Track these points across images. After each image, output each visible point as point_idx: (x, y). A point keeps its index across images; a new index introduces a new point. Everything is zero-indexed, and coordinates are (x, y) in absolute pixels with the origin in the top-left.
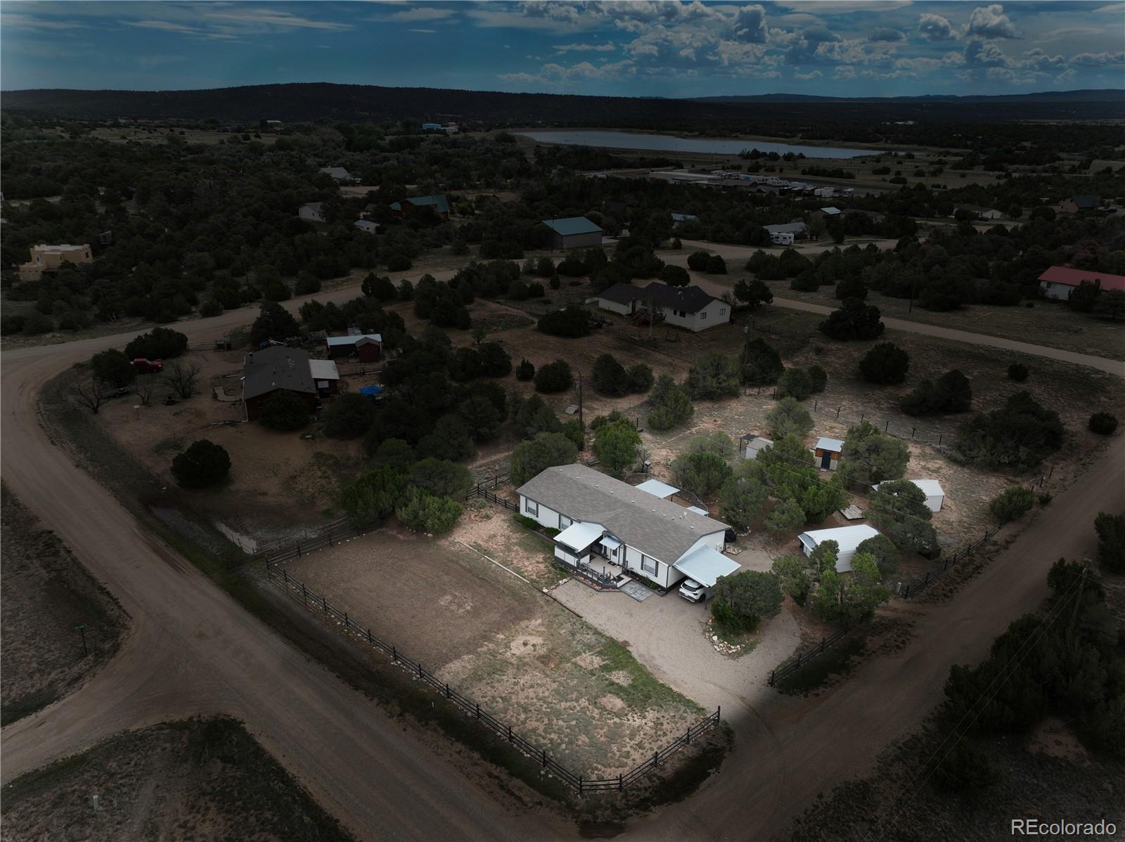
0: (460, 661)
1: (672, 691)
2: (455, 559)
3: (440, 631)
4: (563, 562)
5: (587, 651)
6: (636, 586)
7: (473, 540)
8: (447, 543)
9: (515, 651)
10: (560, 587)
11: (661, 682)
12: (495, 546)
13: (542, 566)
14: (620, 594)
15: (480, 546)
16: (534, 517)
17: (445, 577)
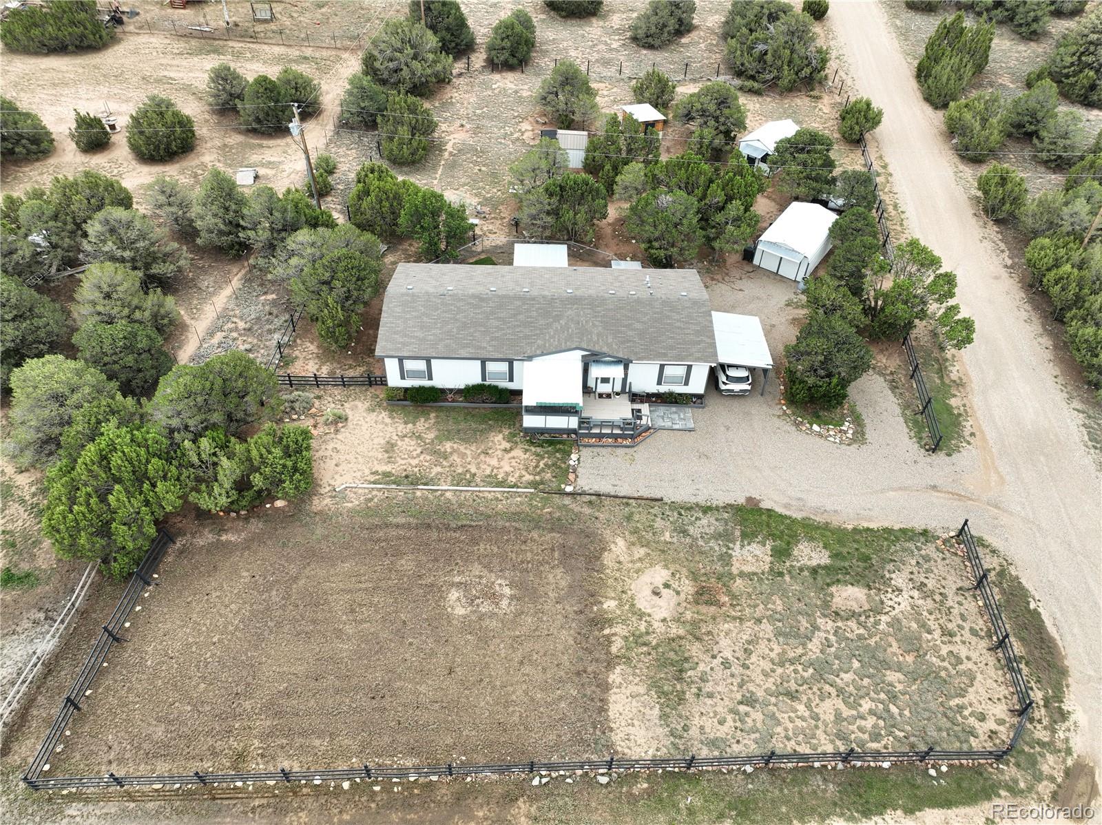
0: (615, 690)
1: (872, 530)
2: (376, 521)
3: (521, 663)
4: (542, 431)
5: (731, 545)
6: (662, 410)
7: (367, 472)
8: (327, 501)
9: (659, 614)
10: (579, 469)
11: (850, 527)
12: (414, 462)
13: (518, 452)
14: (659, 434)
15: (386, 475)
16: (426, 383)
17: (403, 562)
